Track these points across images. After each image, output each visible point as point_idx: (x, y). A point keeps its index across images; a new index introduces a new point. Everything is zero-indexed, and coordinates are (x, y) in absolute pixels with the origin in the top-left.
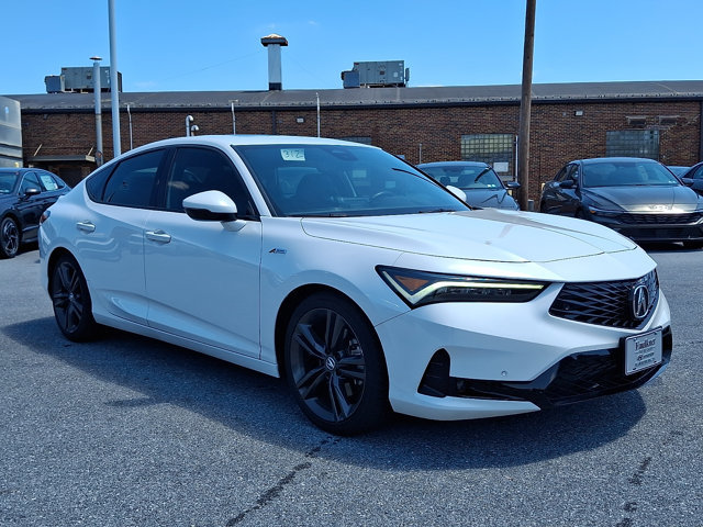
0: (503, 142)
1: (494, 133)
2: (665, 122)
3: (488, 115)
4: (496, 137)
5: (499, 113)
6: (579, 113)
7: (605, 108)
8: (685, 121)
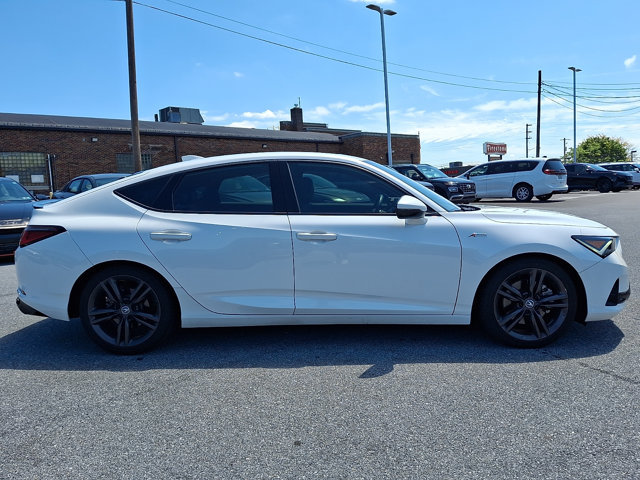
0: (38, 159)
1: (29, 152)
2: (153, 149)
3: (22, 137)
4: (30, 154)
5: (31, 136)
6: (94, 140)
7: (112, 137)
8: (166, 149)
